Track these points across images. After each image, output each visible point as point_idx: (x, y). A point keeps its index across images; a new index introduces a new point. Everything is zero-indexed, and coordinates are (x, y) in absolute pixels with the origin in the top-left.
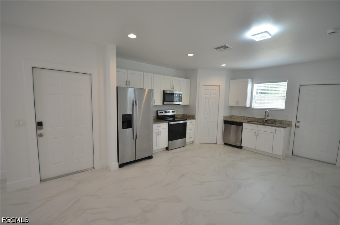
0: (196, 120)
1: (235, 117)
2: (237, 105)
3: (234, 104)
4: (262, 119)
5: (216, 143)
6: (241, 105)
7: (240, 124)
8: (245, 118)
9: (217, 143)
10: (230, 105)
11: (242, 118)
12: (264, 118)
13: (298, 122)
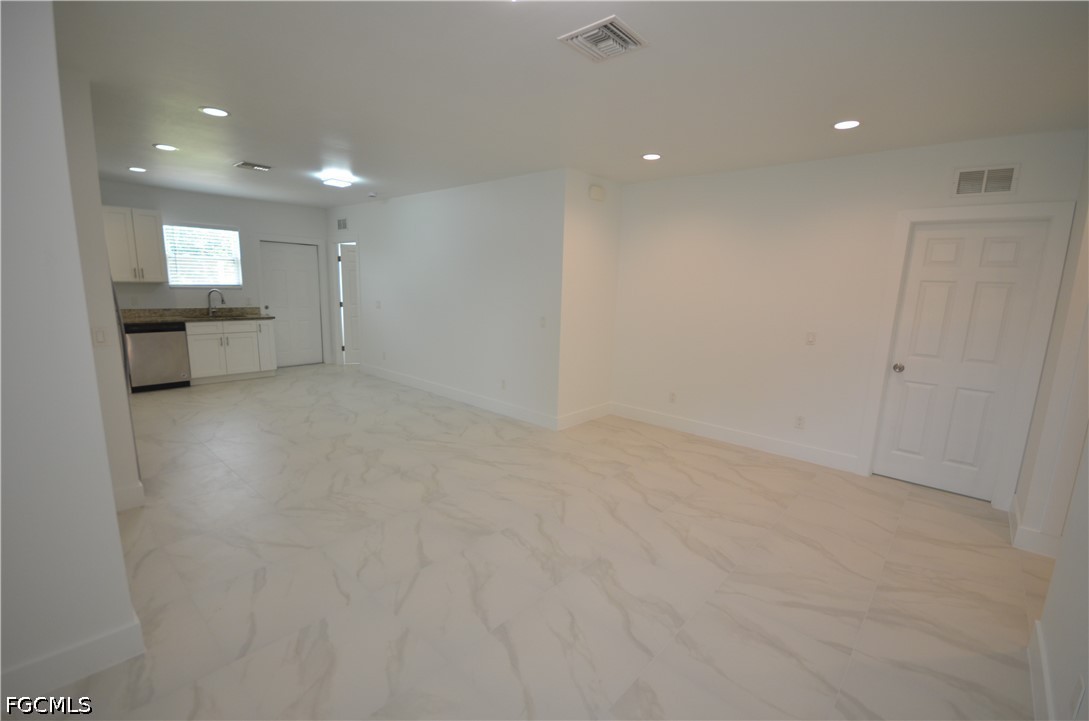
2: (137, 280)
3: (128, 277)
4: (201, 310)
6: (149, 278)
7: (180, 327)
8: (155, 313)
10: (116, 278)
13: (267, 308)
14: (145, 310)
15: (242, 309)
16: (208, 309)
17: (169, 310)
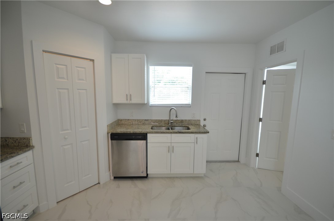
0: (35, 150)
1: (123, 122)
2: (128, 102)
3: (123, 100)
4: (165, 121)
5: (99, 183)
6: (135, 100)
8: (140, 122)
9: (101, 183)
10: (115, 101)
11: (136, 123)
12: (168, 119)
13: (205, 120)
14: (135, 120)
15: (189, 120)
16: (169, 120)
17: (148, 120)
